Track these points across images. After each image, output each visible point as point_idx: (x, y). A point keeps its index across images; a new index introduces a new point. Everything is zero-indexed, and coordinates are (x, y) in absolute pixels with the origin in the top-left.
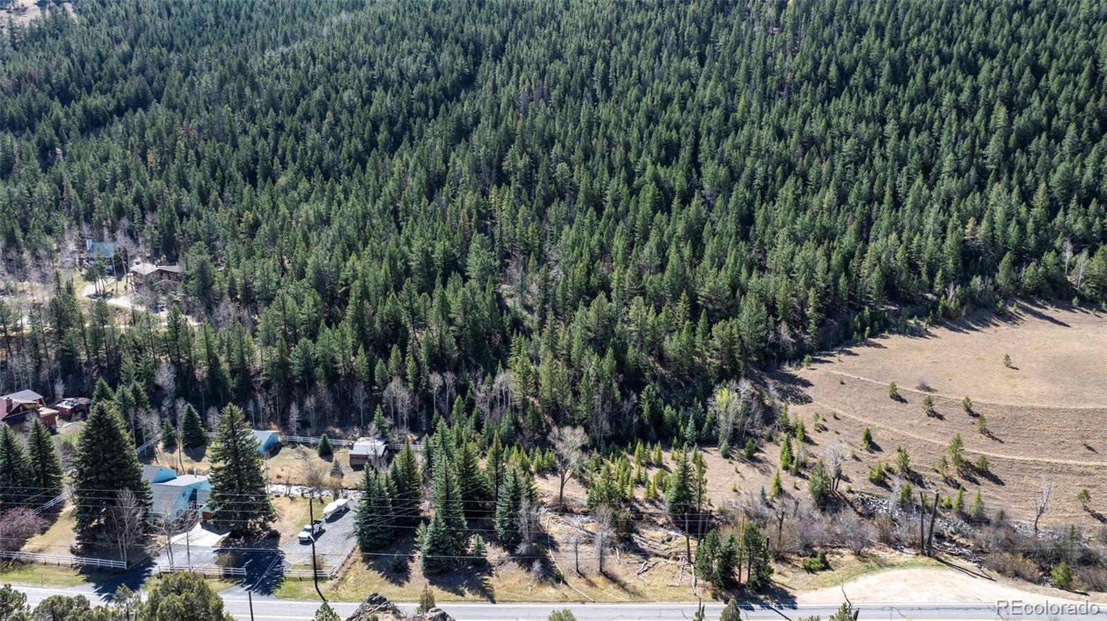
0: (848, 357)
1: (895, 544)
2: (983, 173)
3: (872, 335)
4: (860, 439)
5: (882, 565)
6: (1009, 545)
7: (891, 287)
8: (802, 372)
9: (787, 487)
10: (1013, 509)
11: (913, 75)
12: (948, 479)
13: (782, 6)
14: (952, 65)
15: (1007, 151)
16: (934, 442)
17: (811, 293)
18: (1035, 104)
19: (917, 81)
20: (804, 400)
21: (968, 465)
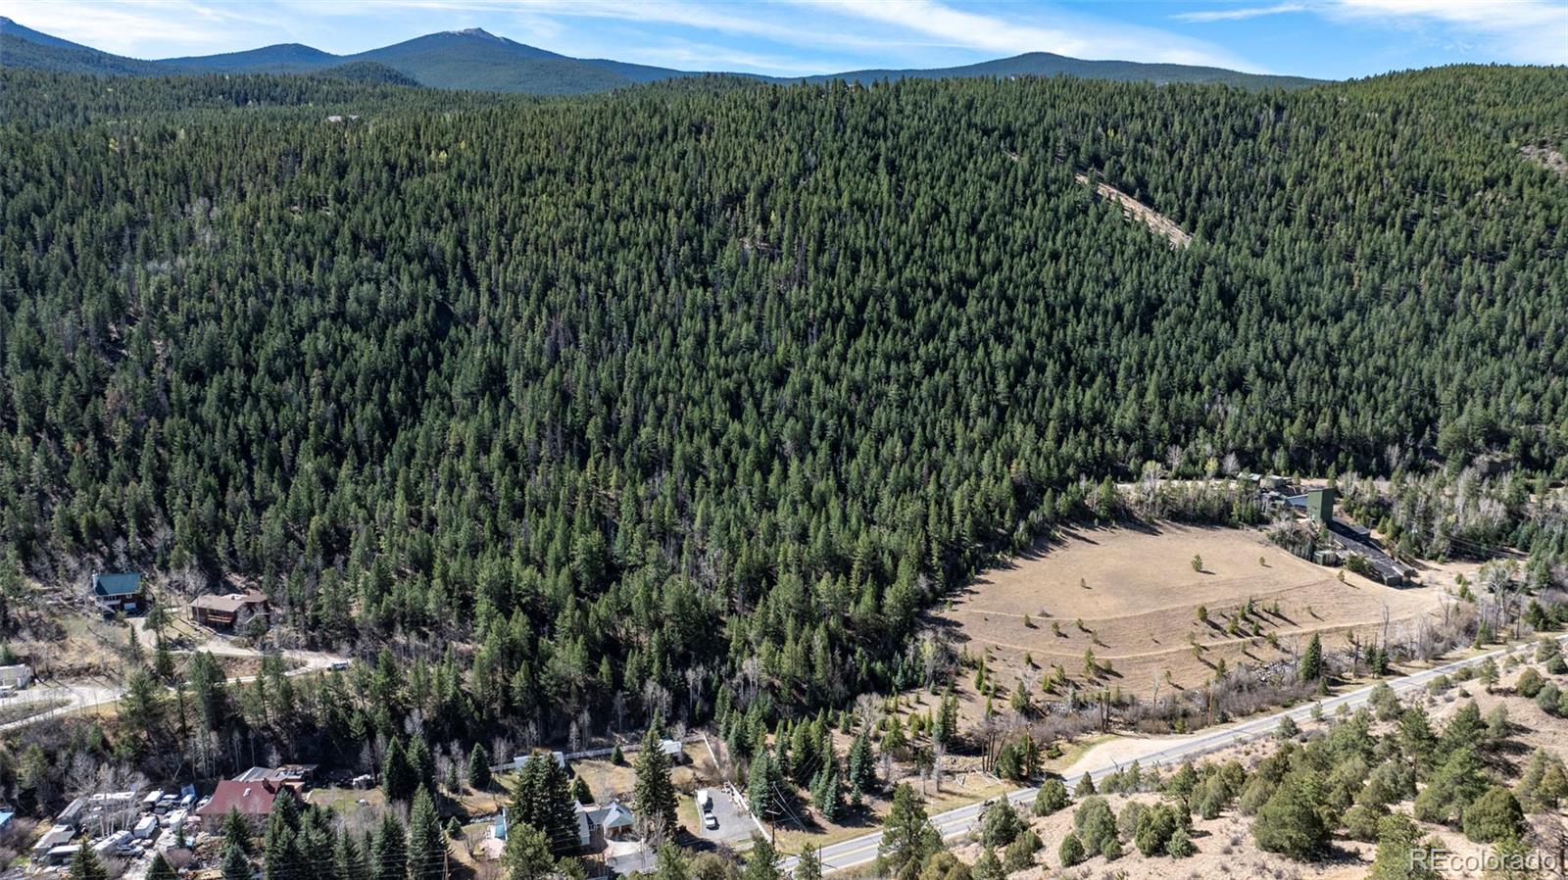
0: (974, 597)
1: (1085, 730)
3: (978, 572)
4: (1023, 662)
5: (1090, 745)
6: (1146, 715)
7: (981, 533)
9: (995, 708)
10: (1135, 692)
11: (916, 308)
12: (1091, 681)
13: (765, 221)
14: (944, 297)
15: (1011, 387)
16: (1071, 656)
17: (934, 545)
18: (1017, 337)
19: (921, 315)
20: (965, 638)
21: (1098, 668)
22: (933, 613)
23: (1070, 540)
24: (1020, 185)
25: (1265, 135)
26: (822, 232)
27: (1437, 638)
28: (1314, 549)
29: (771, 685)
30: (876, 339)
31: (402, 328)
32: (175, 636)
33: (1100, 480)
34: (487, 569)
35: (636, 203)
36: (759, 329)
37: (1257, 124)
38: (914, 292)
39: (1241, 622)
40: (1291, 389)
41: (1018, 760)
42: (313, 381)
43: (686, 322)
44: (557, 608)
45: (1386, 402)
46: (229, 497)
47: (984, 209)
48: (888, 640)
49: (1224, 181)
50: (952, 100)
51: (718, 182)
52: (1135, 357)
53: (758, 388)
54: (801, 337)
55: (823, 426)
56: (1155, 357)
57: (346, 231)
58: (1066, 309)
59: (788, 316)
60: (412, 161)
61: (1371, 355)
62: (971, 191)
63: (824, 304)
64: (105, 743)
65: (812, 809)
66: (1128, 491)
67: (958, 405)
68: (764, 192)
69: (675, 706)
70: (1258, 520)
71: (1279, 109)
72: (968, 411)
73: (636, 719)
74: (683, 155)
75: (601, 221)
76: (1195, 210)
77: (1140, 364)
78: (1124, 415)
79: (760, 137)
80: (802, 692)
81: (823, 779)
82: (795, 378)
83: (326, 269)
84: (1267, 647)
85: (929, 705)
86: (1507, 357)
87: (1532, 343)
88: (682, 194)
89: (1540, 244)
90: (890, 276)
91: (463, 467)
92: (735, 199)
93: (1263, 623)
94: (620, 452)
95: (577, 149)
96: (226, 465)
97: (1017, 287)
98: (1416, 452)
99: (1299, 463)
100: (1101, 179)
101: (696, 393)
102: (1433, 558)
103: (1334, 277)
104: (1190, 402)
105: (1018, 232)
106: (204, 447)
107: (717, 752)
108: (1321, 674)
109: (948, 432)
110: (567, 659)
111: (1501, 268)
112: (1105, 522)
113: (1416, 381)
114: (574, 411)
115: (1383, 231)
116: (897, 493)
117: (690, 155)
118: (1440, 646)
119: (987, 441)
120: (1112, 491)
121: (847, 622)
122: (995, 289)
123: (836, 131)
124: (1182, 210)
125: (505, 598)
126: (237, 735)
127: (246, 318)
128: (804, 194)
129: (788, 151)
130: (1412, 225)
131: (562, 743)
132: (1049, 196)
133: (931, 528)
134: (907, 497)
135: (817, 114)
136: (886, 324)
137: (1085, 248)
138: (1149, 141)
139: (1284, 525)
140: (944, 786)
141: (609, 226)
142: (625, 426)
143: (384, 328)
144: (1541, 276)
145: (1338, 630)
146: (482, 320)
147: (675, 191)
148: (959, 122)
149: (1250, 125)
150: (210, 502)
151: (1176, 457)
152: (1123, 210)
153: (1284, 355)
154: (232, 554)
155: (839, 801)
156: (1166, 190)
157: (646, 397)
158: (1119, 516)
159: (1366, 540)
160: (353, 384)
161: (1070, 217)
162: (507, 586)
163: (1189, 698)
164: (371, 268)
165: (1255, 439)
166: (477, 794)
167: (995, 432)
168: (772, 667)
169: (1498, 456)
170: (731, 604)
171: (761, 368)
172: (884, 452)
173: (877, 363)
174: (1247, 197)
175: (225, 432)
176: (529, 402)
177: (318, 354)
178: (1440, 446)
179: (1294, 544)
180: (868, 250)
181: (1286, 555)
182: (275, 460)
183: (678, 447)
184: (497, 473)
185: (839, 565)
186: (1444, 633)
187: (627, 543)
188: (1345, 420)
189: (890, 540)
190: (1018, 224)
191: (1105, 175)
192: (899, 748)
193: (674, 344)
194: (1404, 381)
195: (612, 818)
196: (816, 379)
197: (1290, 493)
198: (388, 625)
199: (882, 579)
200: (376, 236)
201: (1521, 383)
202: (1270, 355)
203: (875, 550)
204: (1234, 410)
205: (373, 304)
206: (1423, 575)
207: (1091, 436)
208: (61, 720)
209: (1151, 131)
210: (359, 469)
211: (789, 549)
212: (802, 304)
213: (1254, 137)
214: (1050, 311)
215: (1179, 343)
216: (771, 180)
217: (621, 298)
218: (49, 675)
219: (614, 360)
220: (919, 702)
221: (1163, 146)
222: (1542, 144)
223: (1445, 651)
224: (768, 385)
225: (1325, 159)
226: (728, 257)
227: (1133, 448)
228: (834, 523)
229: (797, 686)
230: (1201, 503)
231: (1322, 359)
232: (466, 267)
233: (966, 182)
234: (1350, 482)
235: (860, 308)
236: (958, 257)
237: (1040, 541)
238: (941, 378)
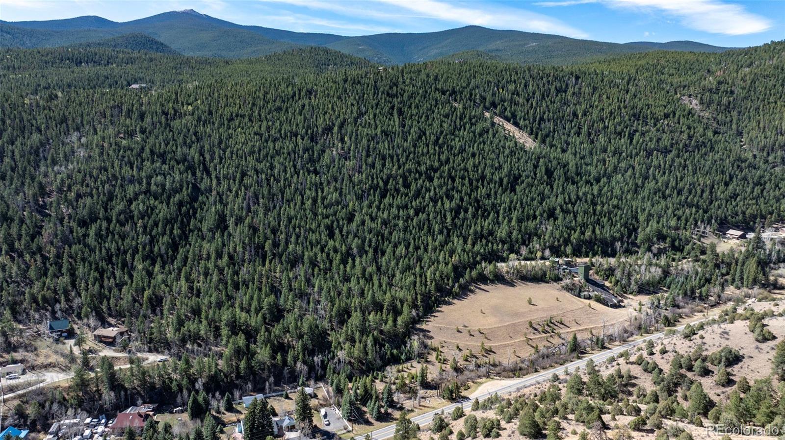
0: (435, 318)
1: (480, 377)
2: (449, 231)
3: (438, 307)
4: (455, 348)
5: (481, 383)
6: (505, 370)
7: (439, 289)
8: (423, 326)
9: (444, 368)
10: (501, 360)
11: (411, 183)
12: (483, 356)
13: (342, 140)
14: (423, 177)
15: (453, 220)
16: (475, 345)
17: (419, 296)
18: (456, 196)
19: (413, 187)
20: (431, 338)
21: (486, 350)
22: (418, 326)
23: (477, 290)
24: (458, 120)
25: (570, 91)
26: (368, 146)
27: (626, 331)
28: (580, 291)
29: (350, 362)
30: (393, 199)
31: (177, 197)
32: (87, 348)
33: (490, 263)
34: (226, 315)
35: (283, 132)
36: (341, 194)
37: (567, 85)
38: (410, 175)
39: (546, 327)
40: (575, 217)
41: (451, 392)
42: (138, 225)
43: (308, 192)
44: (257, 331)
45: (616, 221)
46: (106, 283)
47: (442, 132)
48: (399, 340)
49: (551, 114)
50: (428, 76)
51: (320, 121)
52: (508, 203)
53: (341, 223)
54: (360, 198)
55: (370, 241)
56: (516, 204)
57: (147, 150)
58: (478, 181)
59: (354, 187)
60: (176, 111)
61: (611, 199)
62: (436, 123)
63: (370, 182)
64: (64, 399)
65: (368, 415)
66: (502, 266)
67: (429, 228)
68: (341, 126)
69: (309, 372)
70: (557, 279)
71: (577, 78)
72: (434, 232)
73: (293, 379)
74: (303, 106)
75: (267, 141)
76: (537, 129)
77: (510, 207)
78: (502, 232)
79: (339, 98)
80: (363, 364)
81: (372, 403)
82: (358, 218)
83: (140, 169)
84: (557, 337)
85: (416, 368)
86: (669, 199)
87: (680, 193)
88: (303, 127)
89: (685, 145)
90: (399, 168)
91: (211, 265)
92: (328, 129)
93: (555, 327)
94: (281, 256)
95: (254, 104)
96: (102, 267)
97: (456, 171)
98: (628, 244)
99: (577, 253)
100: (495, 114)
101: (313, 226)
102: (631, 293)
103: (598, 161)
104: (531, 224)
105: (457, 144)
106: (92, 259)
107: (328, 392)
108: (577, 350)
109: (425, 242)
110: (263, 354)
111: (669, 157)
112: (492, 282)
113: (630, 211)
114: (259, 237)
115: (620, 139)
116: (402, 272)
117: (307, 107)
118: (626, 335)
119: (442, 246)
120: (495, 267)
121: (381, 332)
122: (446, 173)
123: (375, 93)
124: (532, 129)
125: (235, 327)
126: (123, 393)
127: (104, 194)
128: (360, 128)
129: (352, 105)
130: (633, 135)
131: (261, 390)
132: (472, 124)
133: (417, 288)
134: (407, 274)
135: (366, 85)
136: (397, 191)
137: (487, 151)
138: (518, 95)
139: (568, 281)
140: (422, 404)
141: (270, 144)
142: (282, 243)
143: (169, 197)
144: (685, 161)
145: (586, 329)
146: (214, 193)
147: (301, 126)
148: (431, 88)
149: (564, 86)
150: (97, 285)
151: (524, 251)
152: (505, 130)
153: (573, 200)
154: (109, 309)
155: (379, 412)
156: (525, 120)
157: (291, 230)
158: (499, 279)
159: (603, 287)
160: (157, 227)
161: (481, 135)
162: (235, 322)
163: (522, 362)
164: (160, 168)
165: (559, 241)
166: (228, 414)
167: (446, 241)
168: (350, 354)
169: (662, 245)
170: (332, 325)
171: (342, 214)
172: (397, 253)
173: (394, 210)
174: (561, 122)
175: (100, 251)
176: (238, 233)
177: (140, 211)
178: (638, 241)
179: (572, 290)
180: (389, 154)
181: (568, 295)
182: (124, 264)
183: (306, 254)
184: (226, 268)
185: (378, 306)
186: (629, 329)
187: (286, 299)
188: (598, 231)
189: (401, 294)
190: (457, 139)
191: (497, 111)
192: (403, 388)
193: (303, 203)
194: (625, 212)
195: (286, 423)
196: (367, 218)
197: (571, 266)
198: (183, 341)
199: (397, 312)
200: (161, 150)
201: (673, 212)
202: (567, 200)
203: (394, 298)
204: (550, 228)
205: (163, 186)
206: (626, 301)
207: (488, 241)
208: (43, 388)
209: (520, 89)
210: (163, 267)
211: (356, 301)
212: (360, 182)
213: (565, 92)
214: (471, 184)
215: (527, 196)
216: (345, 120)
217: (278, 181)
218: (33, 368)
219: (276, 212)
220: (412, 367)
221: (524, 97)
222: (690, 96)
223: (628, 337)
224: (345, 222)
225: (596, 103)
226: (326, 159)
227: (506, 247)
228: (376, 287)
229: (360, 362)
230: (534, 272)
231: (589, 202)
232: (204, 165)
233: (434, 118)
234: (598, 260)
235: (386, 183)
236: (430, 157)
237: (465, 291)
238: (423, 216)
